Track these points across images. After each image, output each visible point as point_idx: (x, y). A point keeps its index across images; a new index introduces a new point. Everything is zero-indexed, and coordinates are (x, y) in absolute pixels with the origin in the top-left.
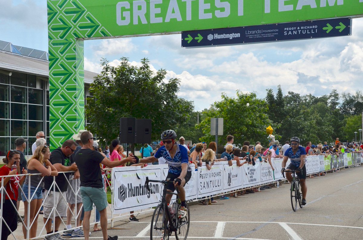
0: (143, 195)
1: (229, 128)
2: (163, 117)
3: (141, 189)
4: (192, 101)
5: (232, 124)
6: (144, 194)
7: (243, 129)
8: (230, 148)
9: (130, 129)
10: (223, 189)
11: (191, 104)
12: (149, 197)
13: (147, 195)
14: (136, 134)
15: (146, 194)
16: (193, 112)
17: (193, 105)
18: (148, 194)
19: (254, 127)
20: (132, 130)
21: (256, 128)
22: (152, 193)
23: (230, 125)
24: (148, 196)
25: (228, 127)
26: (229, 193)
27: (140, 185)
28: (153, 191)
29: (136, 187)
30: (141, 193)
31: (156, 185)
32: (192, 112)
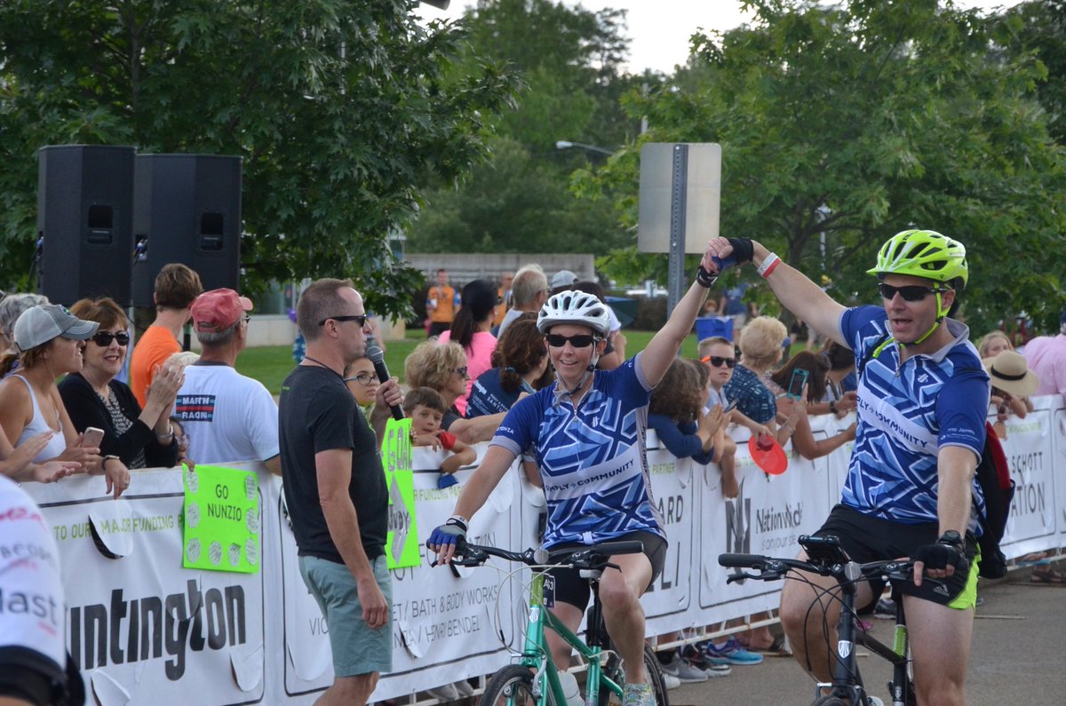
0: (133, 658)
1: (778, 199)
2: (329, 141)
3: (125, 623)
4: (617, 8)
5: (801, 169)
6: (145, 657)
7: (867, 208)
8: (764, 341)
9: (98, 217)
10: (694, 607)
11: (610, 24)
12: (174, 672)
13: (166, 656)
14: (143, 250)
15: (157, 654)
16: (620, 74)
17: (620, 33)
18: (170, 652)
19: (948, 193)
20: (111, 227)
21: (959, 194)
22: (197, 644)
23: (789, 179)
24: (169, 664)
25: (774, 190)
26: (743, 628)
27: (117, 595)
28: (205, 634)
29: (88, 609)
30: (124, 645)
31: (229, 590)
32: (615, 77)
